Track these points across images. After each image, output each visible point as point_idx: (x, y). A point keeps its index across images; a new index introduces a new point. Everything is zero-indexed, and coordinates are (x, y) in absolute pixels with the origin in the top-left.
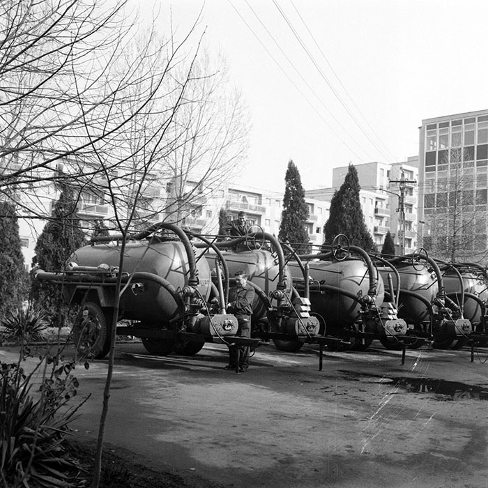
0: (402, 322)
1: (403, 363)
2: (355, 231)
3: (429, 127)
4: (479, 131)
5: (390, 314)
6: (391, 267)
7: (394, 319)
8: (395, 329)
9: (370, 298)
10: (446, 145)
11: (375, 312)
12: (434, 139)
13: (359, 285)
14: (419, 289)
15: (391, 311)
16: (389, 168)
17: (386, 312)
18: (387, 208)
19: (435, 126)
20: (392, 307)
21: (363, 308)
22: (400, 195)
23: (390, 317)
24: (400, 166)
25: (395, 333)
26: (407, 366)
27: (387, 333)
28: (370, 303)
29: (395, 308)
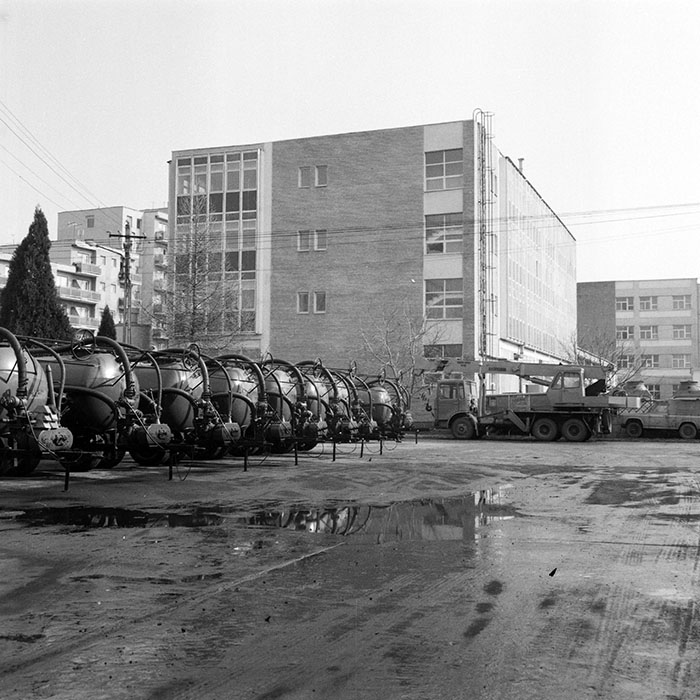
0: (66, 432)
1: (66, 488)
2: (42, 305)
3: (181, 163)
4: (245, 172)
5: (46, 422)
6: (56, 357)
7: (52, 429)
8: (55, 441)
9: (18, 400)
10: (205, 188)
11: (25, 420)
12: (188, 178)
13: (6, 382)
14: (101, 385)
15: (48, 418)
16: (140, 216)
17: (40, 418)
18: (137, 272)
19: (188, 162)
20: (49, 411)
21: (10, 415)
22: (124, 254)
23: (47, 426)
24: (155, 214)
25: (54, 447)
26: (73, 492)
27: (42, 449)
28: (20, 407)
29: (54, 413)
